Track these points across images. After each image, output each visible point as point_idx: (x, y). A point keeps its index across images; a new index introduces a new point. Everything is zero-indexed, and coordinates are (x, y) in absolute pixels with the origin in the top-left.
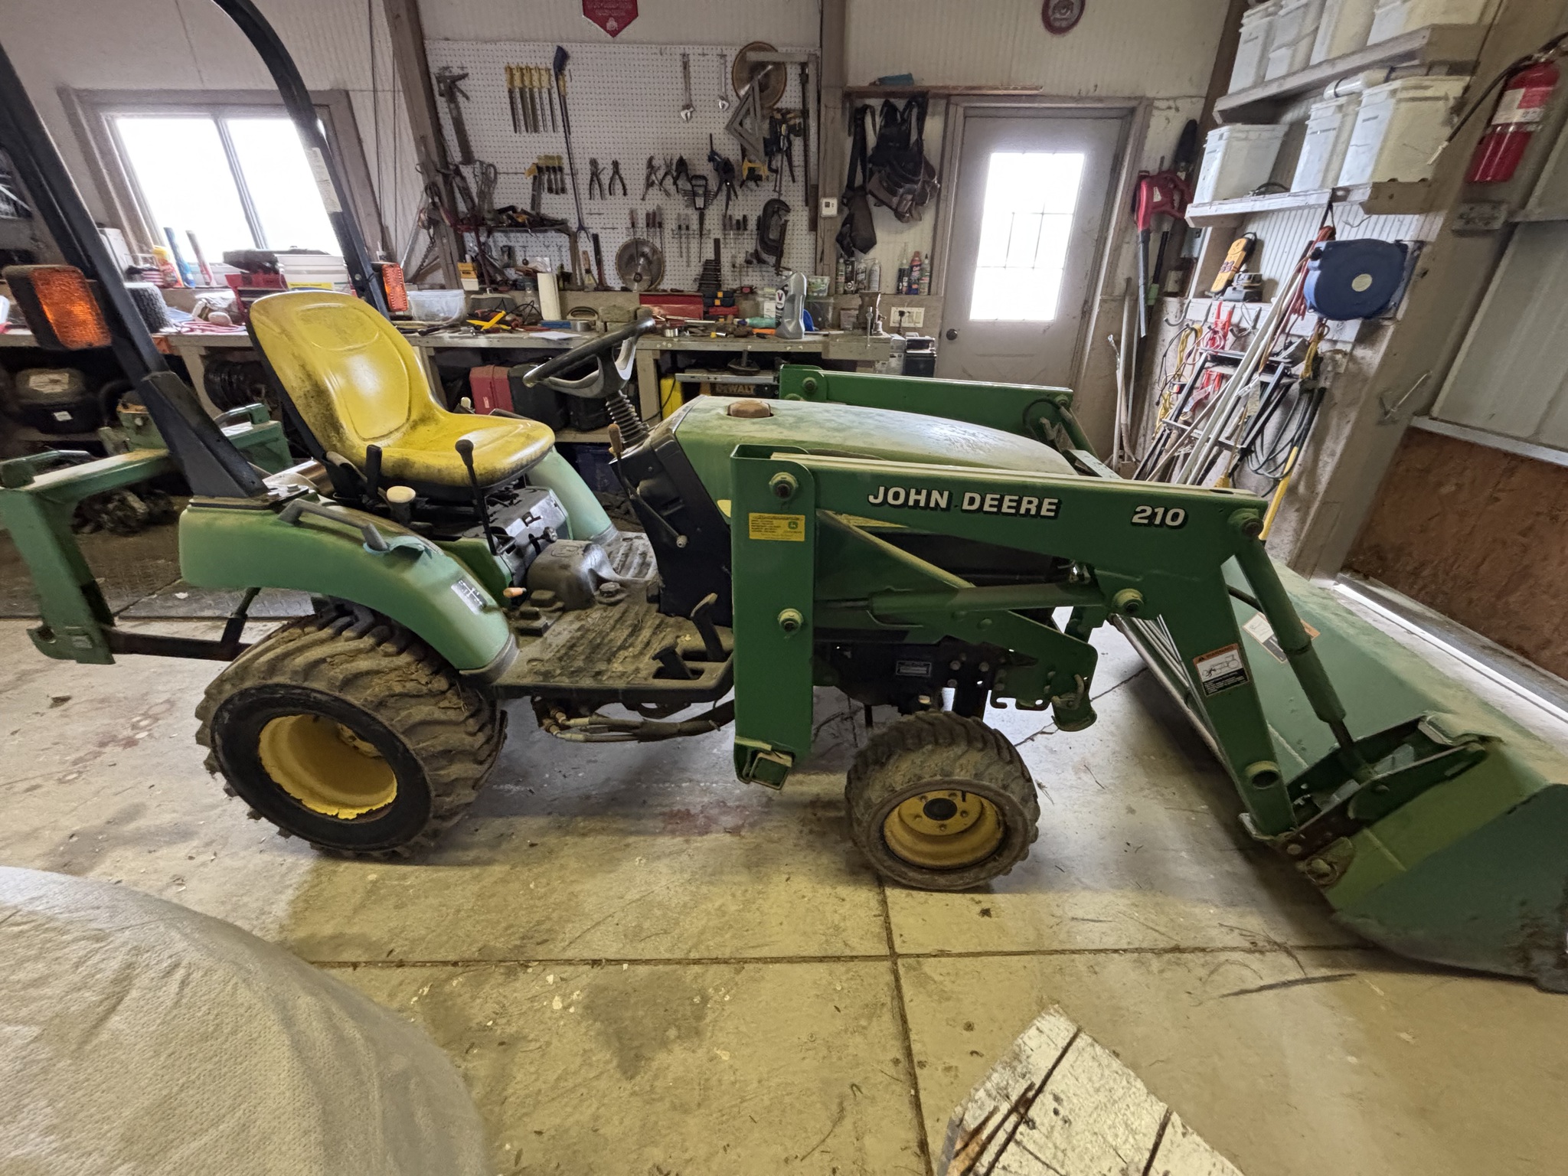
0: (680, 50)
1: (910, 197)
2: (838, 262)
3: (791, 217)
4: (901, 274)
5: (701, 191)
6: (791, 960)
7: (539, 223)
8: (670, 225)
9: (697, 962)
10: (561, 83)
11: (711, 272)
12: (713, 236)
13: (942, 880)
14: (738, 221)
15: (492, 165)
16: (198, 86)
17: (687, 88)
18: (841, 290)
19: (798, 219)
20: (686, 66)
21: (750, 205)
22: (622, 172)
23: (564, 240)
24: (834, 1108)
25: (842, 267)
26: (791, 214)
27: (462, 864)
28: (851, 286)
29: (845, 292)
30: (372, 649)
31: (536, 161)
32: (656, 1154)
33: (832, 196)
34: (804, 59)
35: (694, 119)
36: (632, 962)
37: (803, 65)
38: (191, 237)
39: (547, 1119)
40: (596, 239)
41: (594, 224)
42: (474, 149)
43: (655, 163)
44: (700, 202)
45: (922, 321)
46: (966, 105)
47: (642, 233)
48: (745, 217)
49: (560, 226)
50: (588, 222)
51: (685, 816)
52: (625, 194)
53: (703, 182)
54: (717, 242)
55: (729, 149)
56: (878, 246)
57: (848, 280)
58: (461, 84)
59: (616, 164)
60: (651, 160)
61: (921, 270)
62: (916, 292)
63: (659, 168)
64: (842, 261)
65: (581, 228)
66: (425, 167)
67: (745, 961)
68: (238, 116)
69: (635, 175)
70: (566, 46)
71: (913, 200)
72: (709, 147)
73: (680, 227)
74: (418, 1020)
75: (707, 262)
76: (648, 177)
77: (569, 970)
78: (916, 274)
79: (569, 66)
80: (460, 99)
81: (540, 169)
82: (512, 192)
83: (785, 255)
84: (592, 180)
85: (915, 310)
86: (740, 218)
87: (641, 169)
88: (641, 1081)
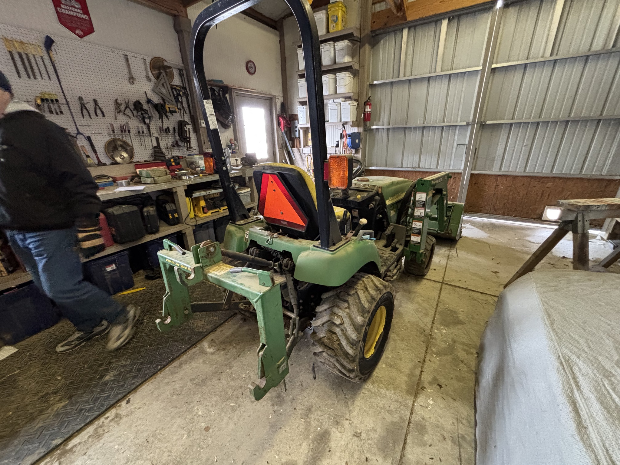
0: (122, 52)
5: (147, 116)
6: (439, 295)
8: (133, 131)
9: (437, 308)
10: (50, 54)
11: (157, 151)
12: (155, 136)
14: (166, 129)
17: (130, 70)
20: (127, 60)
21: (171, 122)
22: (100, 105)
34: (181, 68)
37: (180, 70)
40: (89, 139)
41: (86, 131)
43: (119, 102)
44: (147, 121)
47: (119, 135)
48: (168, 127)
50: (81, 130)
52: (104, 116)
53: (146, 112)
54: (157, 139)
55: (156, 99)
59: (95, 101)
60: (116, 100)
61: (235, 145)
62: (235, 152)
63: (121, 104)
65: (79, 133)
69: (108, 107)
72: (145, 96)
73: (139, 132)
75: (155, 147)
76: (116, 109)
77: (434, 328)
78: (233, 146)
79: (55, 47)
81: (42, 100)
87: (112, 106)
88: (466, 322)
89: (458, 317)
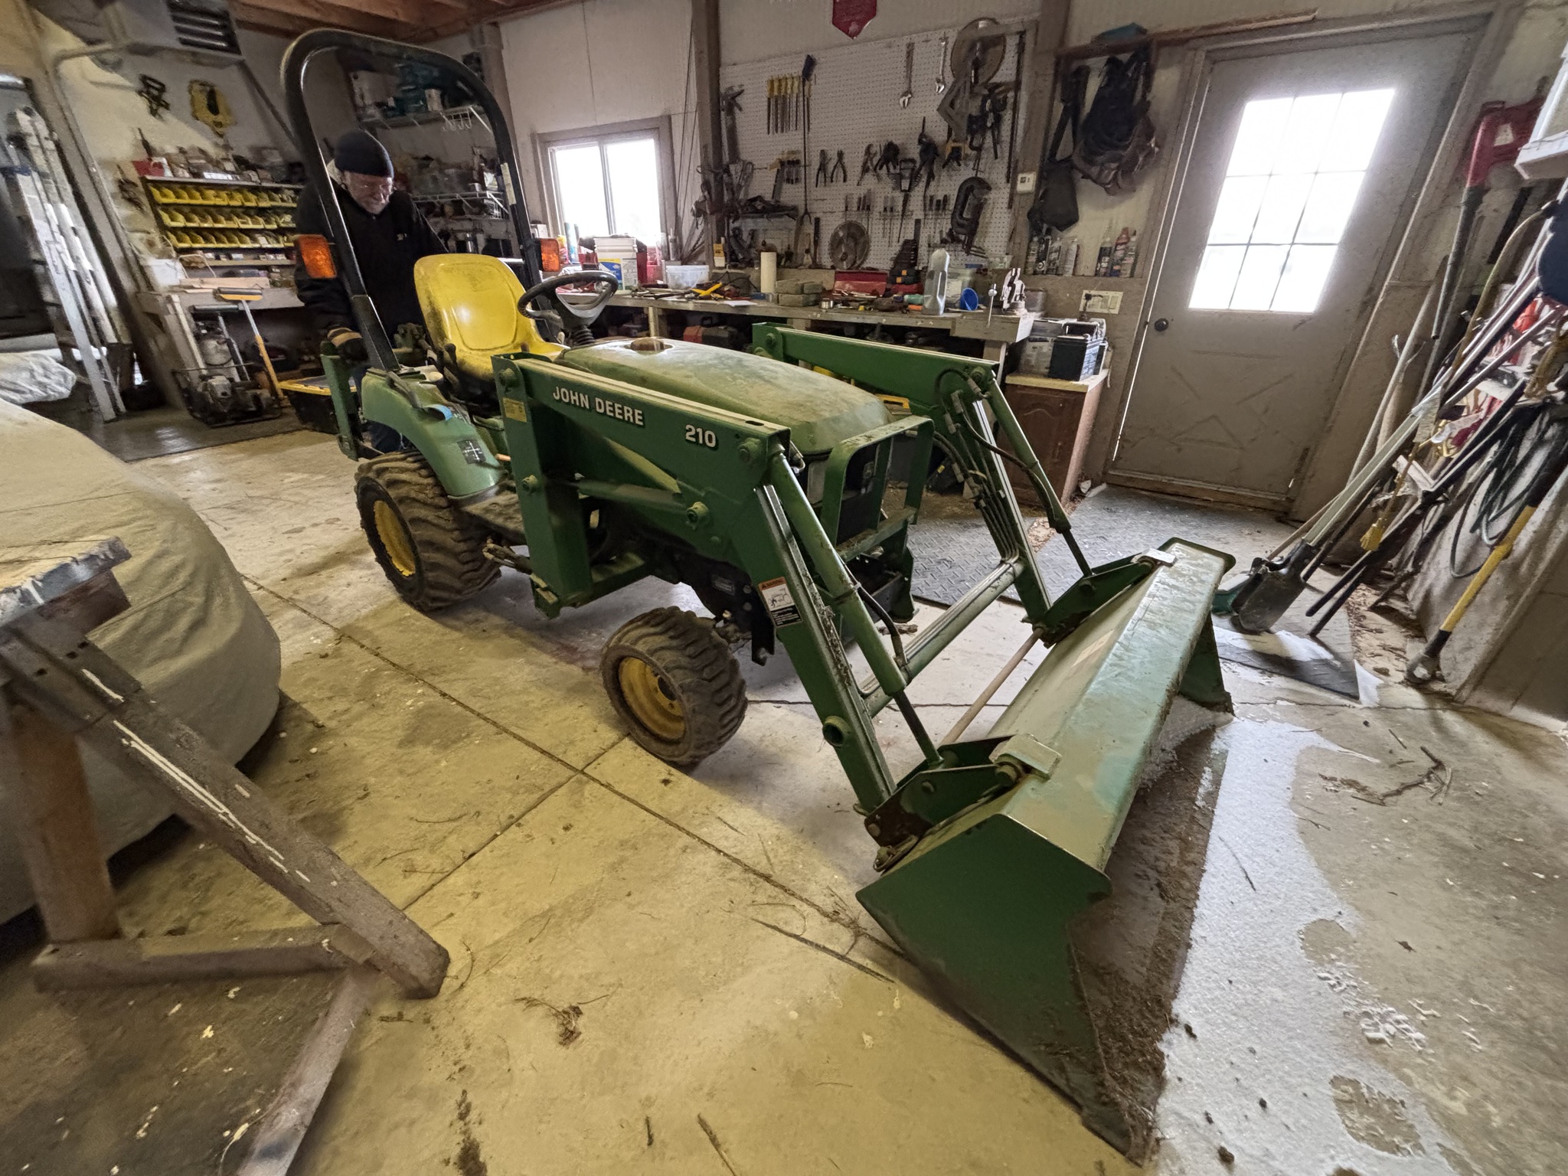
0: (906, 40)
1: (1114, 165)
2: (1031, 240)
3: (992, 195)
4: (1103, 252)
5: (907, 174)
6: (528, 743)
7: (773, 209)
8: (878, 206)
9: (486, 719)
10: (806, 88)
11: (909, 252)
12: (915, 217)
13: (654, 745)
14: (939, 201)
15: (750, 163)
16: (593, 124)
17: (909, 77)
18: (1030, 270)
19: (998, 197)
20: (910, 54)
21: (948, 186)
22: (845, 160)
23: (793, 224)
24: (458, 814)
25: (1034, 247)
26: (993, 191)
27: (446, 626)
28: (1043, 266)
29: (1035, 273)
30: (414, 471)
31: (780, 157)
32: (372, 780)
33: (1030, 171)
34: (1021, 28)
35: (911, 105)
36: (459, 703)
37: (1022, 34)
38: (576, 228)
39: (353, 741)
40: (818, 220)
41: (818, 210)
42: (741, 151)
43: (873, 150)
44: (905, 185)
45: (1118, 306)
46: (1210, 48)
47: (854, 217)
48: (944, 197)
49: (791, 211)
50: (813, 207)
51: (574, 650)
52: (845, 180)
53: (911, 165)
54: (918, 222)
55: (938, 131)
56: (1080, 223)
57: (1039, 260)
58: (739, 100)
59: (840, 155)
60: (869, 148)
61: (1126, 250)
62: (1117, 273)
63: (875, 154)
64: (1036, 239)
65: (807, 212)
66: (705, 169)
67: (506, 731)
68: (614, 142)
69: (854, 162)
70: (815, 55)
71: (1118, 168)
72: (920, 130)
73: (885, 209)
74: (358, 679)
75: (906, 242)
76: (865, 163)
77: (431, 691)
78: (1119, 254)
79: (816, 71)
80: (736, 110)
81: (782, 163)
82: (762, 185)
83: (978, 234)
84: (820, 169)
85: (1111, 294)
86: (941, 198)
87: (861, 157)
88: (401, 751)
89: (428, 743)
